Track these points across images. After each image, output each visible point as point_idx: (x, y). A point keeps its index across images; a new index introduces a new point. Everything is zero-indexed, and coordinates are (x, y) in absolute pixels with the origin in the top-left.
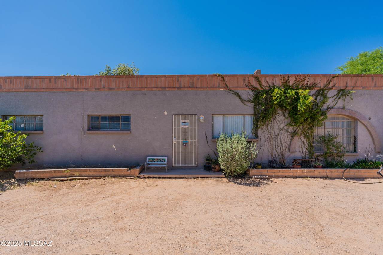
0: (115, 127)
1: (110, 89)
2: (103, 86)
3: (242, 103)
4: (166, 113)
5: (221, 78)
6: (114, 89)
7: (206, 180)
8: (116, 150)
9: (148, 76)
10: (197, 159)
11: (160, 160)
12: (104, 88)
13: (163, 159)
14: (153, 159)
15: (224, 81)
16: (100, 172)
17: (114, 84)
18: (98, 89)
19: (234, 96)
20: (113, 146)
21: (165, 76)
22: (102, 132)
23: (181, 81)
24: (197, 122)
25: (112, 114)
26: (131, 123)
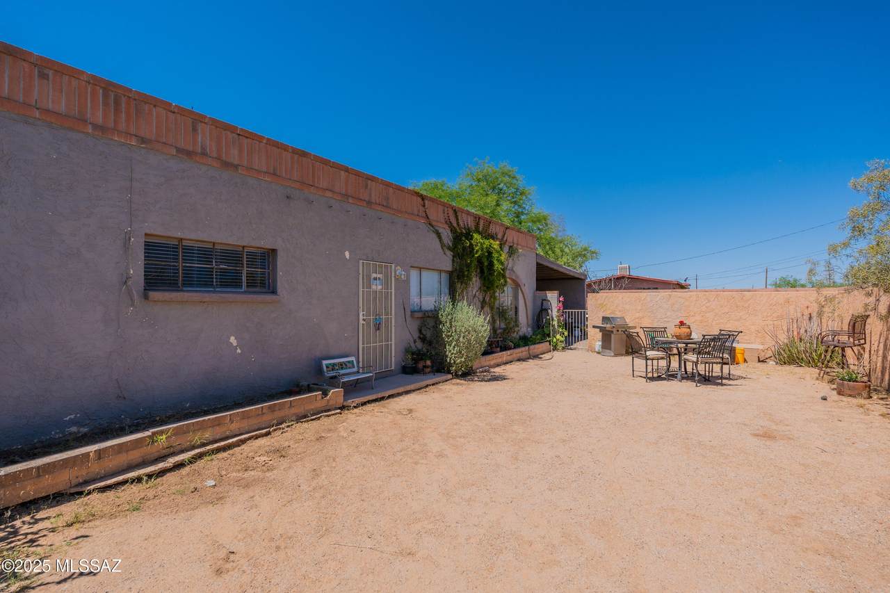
0: (230, 282)
1: (227, 165)
2: (203, 148)
3: (441, 251)
4: (347, 254)
5: (419, 199)
6: (236, 167)
7: (441, 386)
8: (239, 351)
9: (317, 159)
10: (393, 354)
11: (346, 365)
12: (204, 154)
13: (349, 362)
14: (334, 365)
15: (424, 206)
16: (258, 415)
17: (234, 152)
18: (189, 154)
19: (434, 236)
20: (233, 340)
21: (347, 170)
22: (195, 296)
23: (371, 189)
24: (393, 279)
25: (230, 241)
26: (280, 273)
